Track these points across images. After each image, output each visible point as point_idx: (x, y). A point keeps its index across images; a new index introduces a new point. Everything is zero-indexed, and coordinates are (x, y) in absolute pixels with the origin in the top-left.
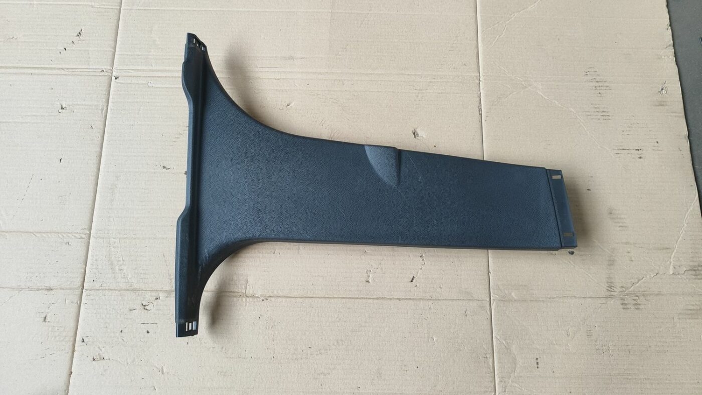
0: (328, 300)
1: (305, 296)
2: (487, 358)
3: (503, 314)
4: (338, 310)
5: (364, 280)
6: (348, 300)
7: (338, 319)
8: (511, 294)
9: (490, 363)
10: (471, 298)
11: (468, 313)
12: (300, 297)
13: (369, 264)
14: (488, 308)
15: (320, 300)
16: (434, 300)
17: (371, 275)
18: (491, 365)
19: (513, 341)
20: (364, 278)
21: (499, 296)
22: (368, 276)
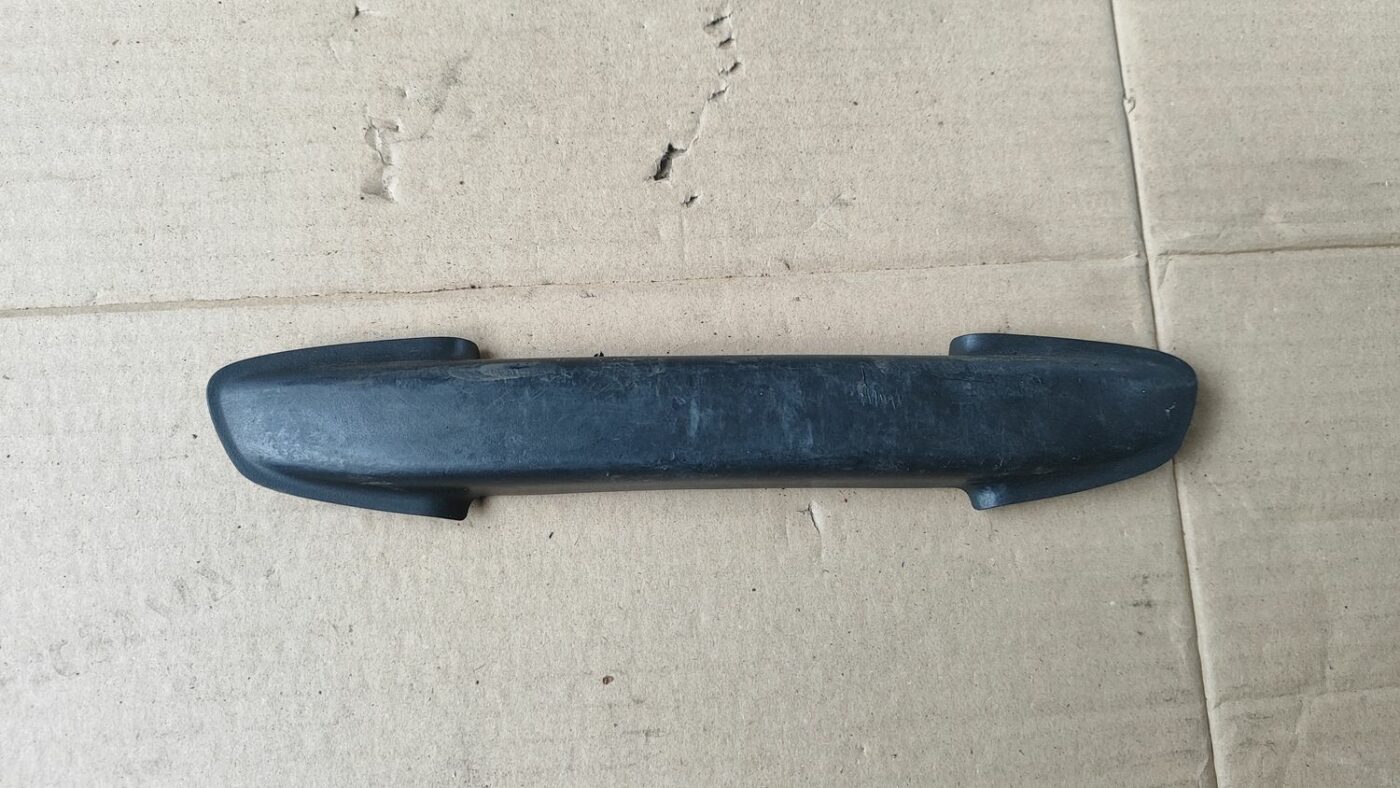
2: (1149, 605)
5: (351, 185)
8: (1262, 215)
9: (1172, 639)
10: (1031, 253)
13: (383, 88)
14: (1138, 306)
17: (396, 155)
18: (1181, 648)
19: (1296, 488)
20: (354, 175)
21: (1190, 231)
22: (375, 158)
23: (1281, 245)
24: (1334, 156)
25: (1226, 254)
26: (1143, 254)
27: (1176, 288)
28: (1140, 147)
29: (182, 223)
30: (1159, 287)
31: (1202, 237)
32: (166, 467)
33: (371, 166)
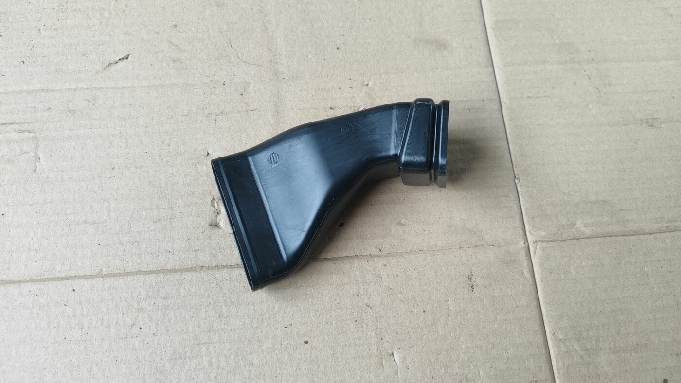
0: (110, 281)
1: (46, 277)
3: (563, 276)
4: (136, 306)
5: (204, 222)
6: (161, 276)
7: (135, 330)
8: (575, 224)
10: (480, 243)
11: (477, 281)
12: (32, 281)
14: (526, 264)
15: (86, 284)
16: (387, 256)
19: (598, 340)
20: (206, 219)
21: (545, 232)
22: (215, 212)
23: (584, 237)
24: (603, 199)
25: (561, 241)
26: (526, 242)
27: (541, 256)
28: (523, 198)
29: (137, 240)
30: (534, 256)
31: (551, 234)
32: (128, 341)
33: (213, 215)
